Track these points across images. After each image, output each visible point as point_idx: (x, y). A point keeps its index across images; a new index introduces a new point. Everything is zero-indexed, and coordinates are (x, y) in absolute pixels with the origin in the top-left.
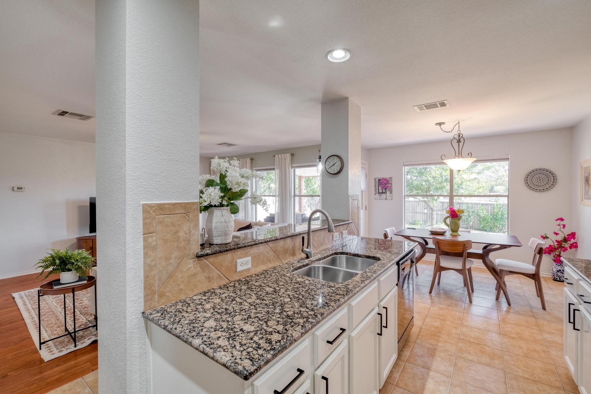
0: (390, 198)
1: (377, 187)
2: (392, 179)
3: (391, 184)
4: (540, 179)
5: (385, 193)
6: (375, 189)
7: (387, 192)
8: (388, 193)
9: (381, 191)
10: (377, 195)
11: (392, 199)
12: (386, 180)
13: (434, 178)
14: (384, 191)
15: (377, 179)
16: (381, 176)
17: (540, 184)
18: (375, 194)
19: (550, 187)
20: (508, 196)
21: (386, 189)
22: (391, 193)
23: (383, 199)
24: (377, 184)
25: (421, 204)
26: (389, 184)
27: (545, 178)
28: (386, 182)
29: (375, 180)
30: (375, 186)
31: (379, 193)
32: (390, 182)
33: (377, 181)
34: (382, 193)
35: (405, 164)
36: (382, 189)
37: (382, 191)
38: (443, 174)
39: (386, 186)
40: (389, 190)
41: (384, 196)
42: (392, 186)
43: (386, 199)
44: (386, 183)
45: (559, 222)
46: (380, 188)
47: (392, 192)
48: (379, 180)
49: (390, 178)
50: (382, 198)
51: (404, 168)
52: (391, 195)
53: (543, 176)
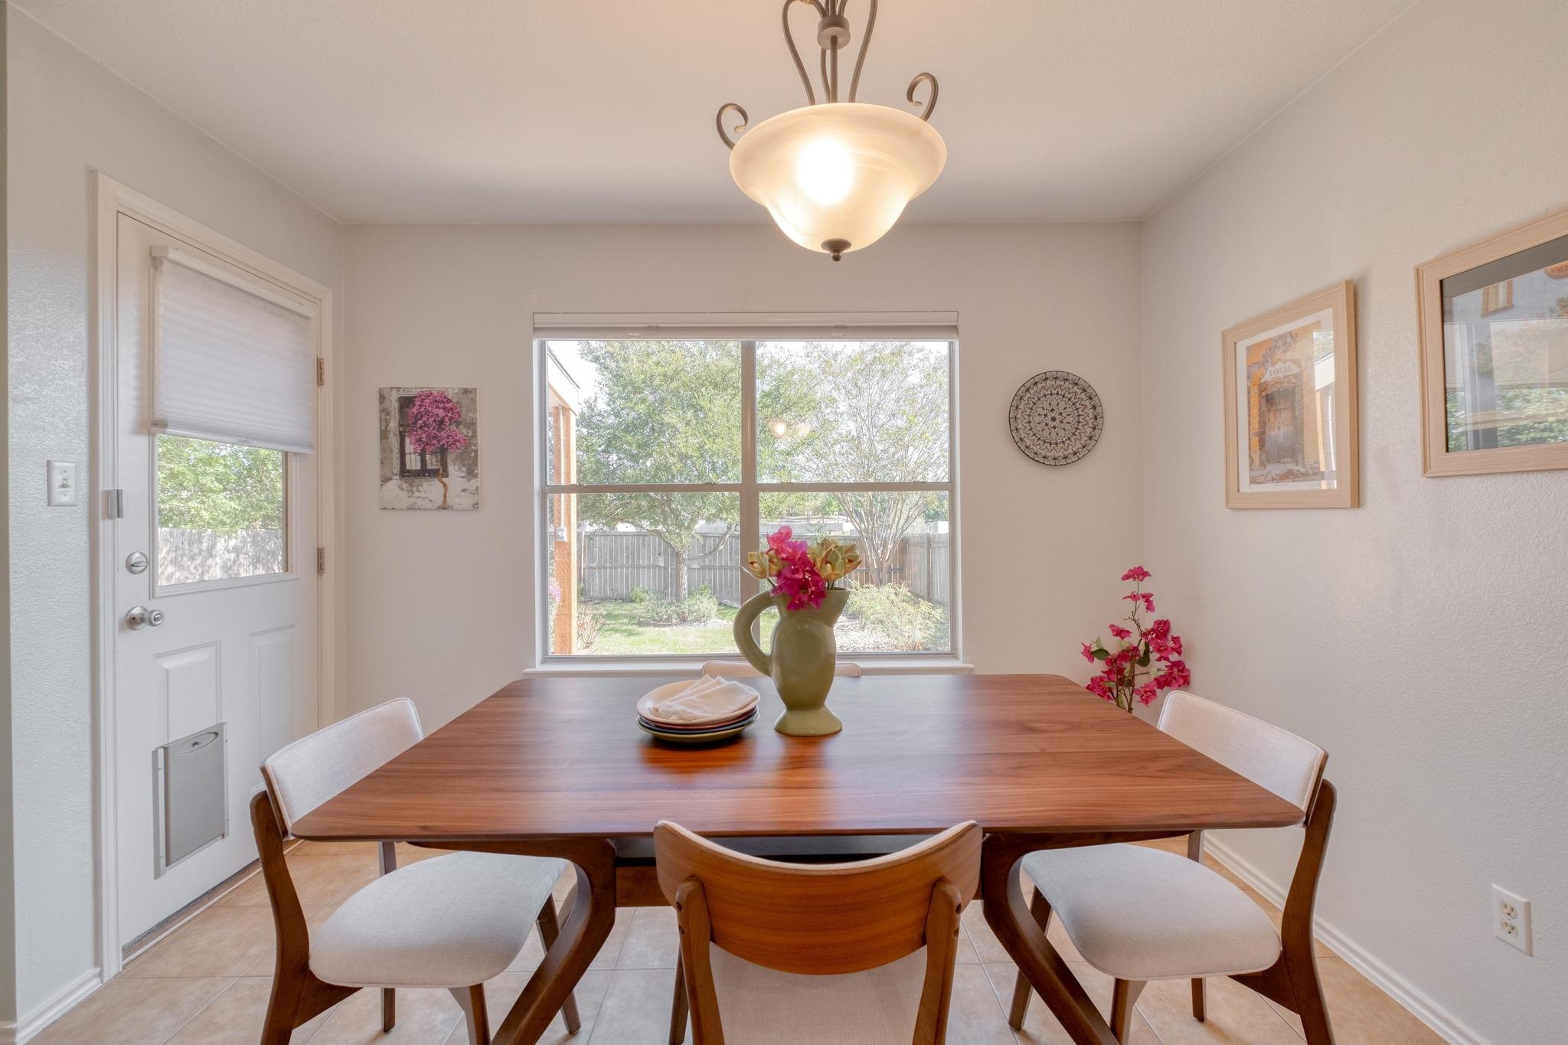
0: (466, 501)
1: (394, 442)
2: (474, 401)
3: (472, 425)
4: (1053, 414)
5: (441, 473)
6: (385, 450)
7: (452, 469)
8: (455, 472)
9: (413, 463)
10: (395, 482)
11: (476, 506)
12: (442, 400)
13: (683, 457)
14: (432, 462)
15: (395, 396)
16: (414, 382)
17: (1054, 435)
18: (385, 480)
19: (1084, 447)
20: (950, 486)
21: (443, 452)
22: (471, 473)
23: (429, 505)
24: (394, 424)
25: (649, 541)
26: (458, 424)
27: (1069, 410)
28: (441, 413)
29: (382, 398)
30: (384, 434)
31: (404, 473)
32: (466, 415)
33: (394, 406)
34: (424, 472)
35: (542, 320)
36: (422, 455)
37: (423, 462)
38: (706, 447)
39: (443, 434)
40: (461, 460)
41: (431, 489)
42: (474, 435)
43: (444, 507)
44: (442, 422)
45: (1132, 586)
46: (409, 447)
47: (478, 471)
48: (406, 402)
49: (466, 391)
50: (420, 503)
51: (535, 344)
52: (474, 483)
53: (1062, 405)
